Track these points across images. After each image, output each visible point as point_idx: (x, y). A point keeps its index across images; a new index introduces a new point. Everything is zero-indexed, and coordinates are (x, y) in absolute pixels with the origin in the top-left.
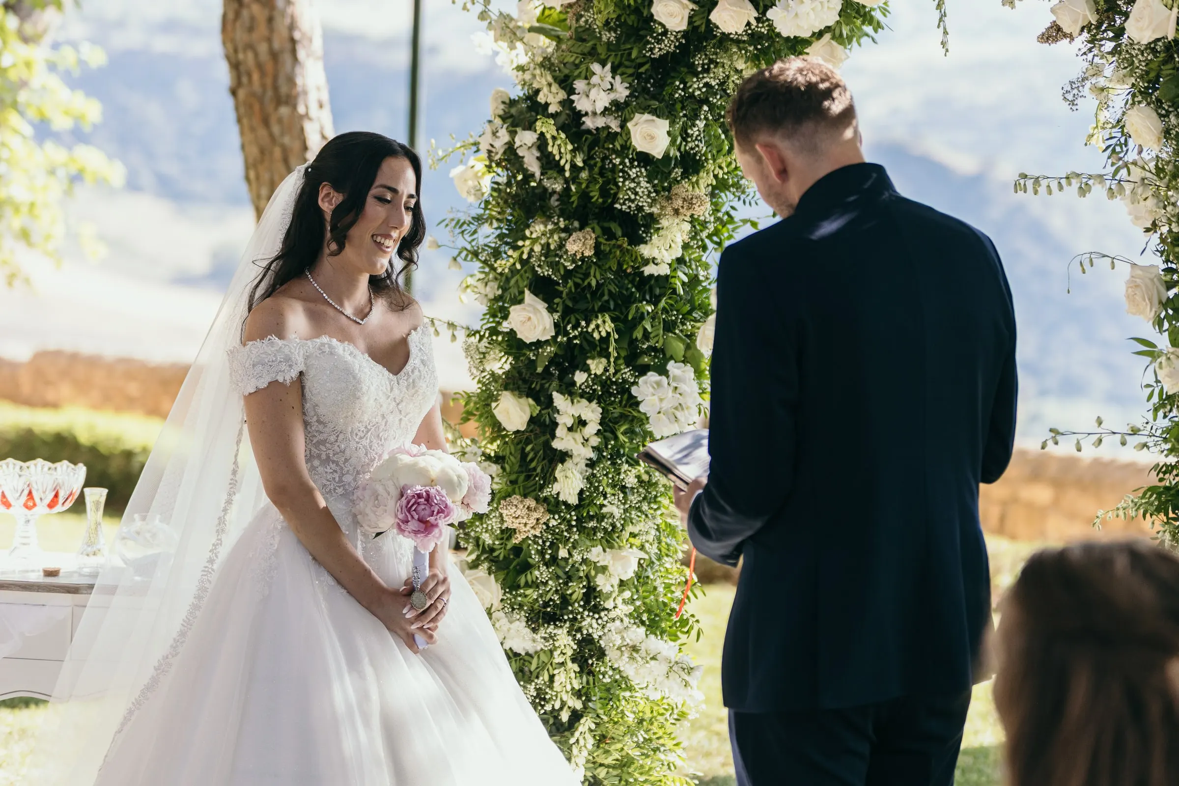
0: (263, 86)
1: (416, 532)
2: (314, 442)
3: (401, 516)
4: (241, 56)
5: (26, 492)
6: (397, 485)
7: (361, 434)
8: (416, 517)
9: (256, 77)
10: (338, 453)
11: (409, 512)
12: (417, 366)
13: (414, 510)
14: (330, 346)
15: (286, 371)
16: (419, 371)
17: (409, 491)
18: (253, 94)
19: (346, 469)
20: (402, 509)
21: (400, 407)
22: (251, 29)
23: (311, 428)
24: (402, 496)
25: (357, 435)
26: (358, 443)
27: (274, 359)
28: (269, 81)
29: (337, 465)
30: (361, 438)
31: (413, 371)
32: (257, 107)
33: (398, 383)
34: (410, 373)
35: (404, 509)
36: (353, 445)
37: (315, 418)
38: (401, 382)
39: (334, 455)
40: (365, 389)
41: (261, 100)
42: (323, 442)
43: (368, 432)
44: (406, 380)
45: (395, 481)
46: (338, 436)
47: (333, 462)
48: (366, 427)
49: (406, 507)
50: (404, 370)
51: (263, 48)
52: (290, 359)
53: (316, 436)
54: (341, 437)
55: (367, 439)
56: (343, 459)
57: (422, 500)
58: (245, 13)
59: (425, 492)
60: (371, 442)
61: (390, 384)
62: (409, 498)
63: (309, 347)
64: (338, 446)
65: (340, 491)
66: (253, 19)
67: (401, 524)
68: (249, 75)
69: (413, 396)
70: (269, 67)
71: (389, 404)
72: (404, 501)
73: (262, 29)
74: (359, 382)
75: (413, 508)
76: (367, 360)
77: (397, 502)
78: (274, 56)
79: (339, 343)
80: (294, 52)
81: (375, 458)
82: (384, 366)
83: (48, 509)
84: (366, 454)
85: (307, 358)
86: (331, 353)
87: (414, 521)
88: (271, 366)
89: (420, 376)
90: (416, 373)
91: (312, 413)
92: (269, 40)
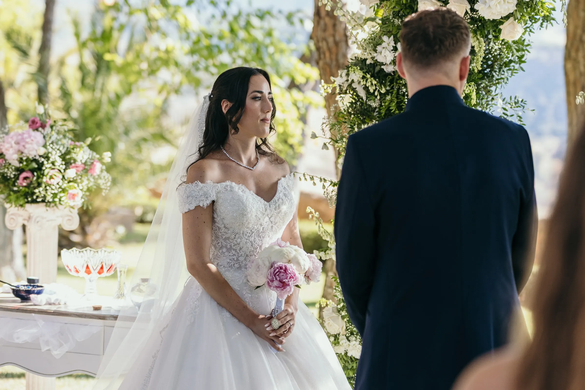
0: (331, 59)
1: (277, 287)
2: (223, 238)
3: (270, 278)
4: (320, 44)
5: (85, 266)
6: (270, 261)
7: (248, 234)
8: (278, 279)
9: (327, 55)
10: (236, 245)
11: (275, 276)
12: (281, 197)
13: (278, 275)
14: (231, 187)
15: (204, 200)
16: (282, 200)
17: (276, 265)
18: (326, 64)
19: (240, 254)
20: (271, 274)
21: (271, 219)
22: (325, 30)
23: (221, 230)
24: (272, 267)
25: (246, 235)
26: (247, 239)
27: (198, 194)
28: (334, 57)
29: (236, 251)
30: (249, 237)
31: (278, 200)
32: (328, 70)
33: (270, 207)
34: (277, 201)
35: (272, 275)
36: (244, 240)
37: (223, 226)
38: (271, 206)
39: (234, 246)
40: (249, 210)
41: (329, 66)
42: (228, 238)
43: (252, 233)
44: (275, 205)
45: (269, 259)
46: (235, 236)
47: (234, 249)
48: (251, 231)
49: (274, 273)
50: (273, 199)
51: (331, 40)
52: (207, 194)
53: (224, 235)
54: (237, 236)
55: (252, 237)
56: (239, 248)
57: (282, 270)
58: (322, 22)
59: (285, 266)
60: (255, 239)
61: (265, 208)
62: (276, 268)
63: (218, 187)
64: (236, 241)
65: (237, 266)
66: (326, 25)
67: (270, 282)
68: (324, 54)
69: (279, 214)
70: (334, 50)
71: (264, 218)
72: (272, 270)
73: (330, 30)
74: (246, 207)
75: (277, 274)
76: (252, 194)
77: (269, 270)
78: (337, 44)
79: (236, 185)
80: (347, 42)
81: (257, 247)
82: (262, 198)
83: (98, 275)
84: (252, 245)
85: (218, 193)
86: (231, 191)
87: (277, 281)
88: (196, 197)
89: (283, 202)
90: (280, 200)
91: (221, 223)
92: (334, 36)
